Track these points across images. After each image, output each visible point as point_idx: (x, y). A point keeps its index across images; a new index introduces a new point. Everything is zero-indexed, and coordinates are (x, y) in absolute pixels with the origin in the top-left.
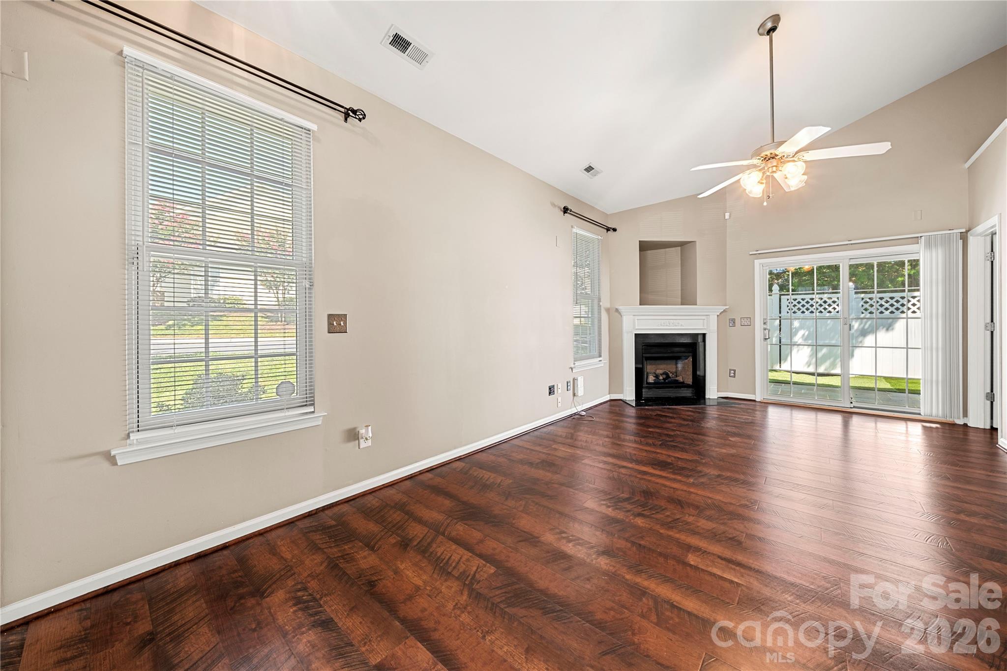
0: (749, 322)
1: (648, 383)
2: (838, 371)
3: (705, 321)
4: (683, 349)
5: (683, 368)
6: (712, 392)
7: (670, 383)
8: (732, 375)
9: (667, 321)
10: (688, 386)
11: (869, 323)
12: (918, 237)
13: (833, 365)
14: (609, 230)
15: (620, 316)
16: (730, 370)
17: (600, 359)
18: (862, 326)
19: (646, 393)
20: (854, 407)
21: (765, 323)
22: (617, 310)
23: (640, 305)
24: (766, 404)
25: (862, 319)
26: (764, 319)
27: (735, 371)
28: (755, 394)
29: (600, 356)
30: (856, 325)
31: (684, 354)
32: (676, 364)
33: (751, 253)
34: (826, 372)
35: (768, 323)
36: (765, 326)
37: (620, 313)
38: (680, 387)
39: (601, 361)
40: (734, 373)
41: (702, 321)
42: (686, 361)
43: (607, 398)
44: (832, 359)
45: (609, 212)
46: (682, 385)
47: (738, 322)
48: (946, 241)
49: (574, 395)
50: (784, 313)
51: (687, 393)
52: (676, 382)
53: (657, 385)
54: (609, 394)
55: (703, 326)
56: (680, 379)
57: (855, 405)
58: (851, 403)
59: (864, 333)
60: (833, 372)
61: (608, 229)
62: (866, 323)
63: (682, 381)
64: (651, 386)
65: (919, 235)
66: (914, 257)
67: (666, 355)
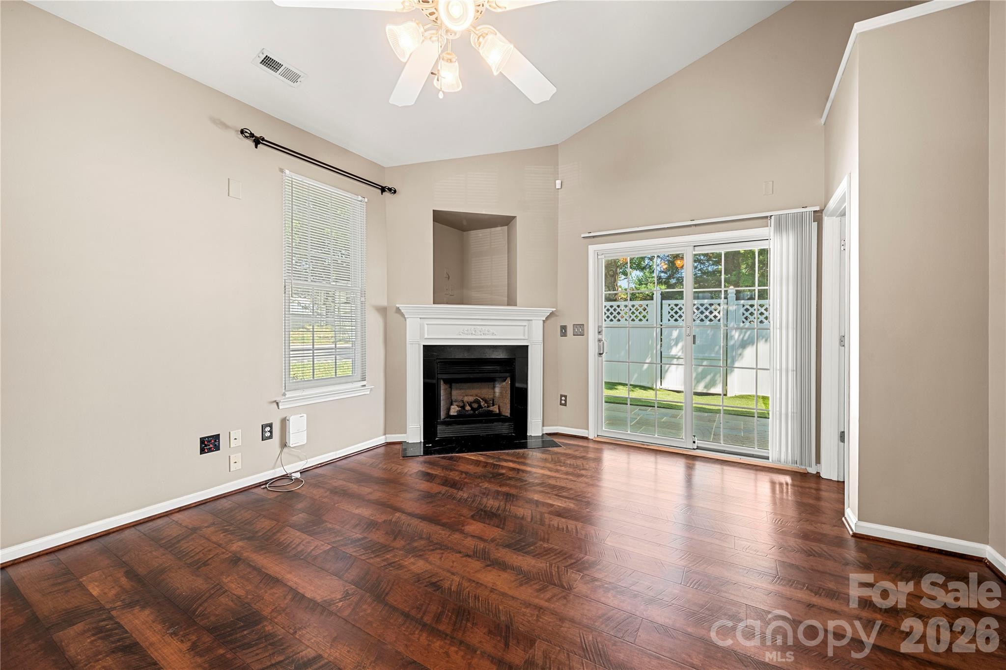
0: (580, 330)
1: (448, 415)
2: (718, 389)
3: (527, 327)
4: (498, 368)
5: (501, 393)
6: (535, 428)
7: (480, 415)
8: (563, 402)
9: (473, 327)
10: (504, 420)
11: (749, 333)
12: (767, 217)
13: (712, 383)
14: (385, 191)
15: (404, 319)
16: (562, 396)
17: (364, 383)
18: (741, 336)
19: (442, 432)
20: (698, 448)
21: (599, 333)
22: (398, 310)
23: (434, 303)
24: (603, 443)
25: (742, 329)
26: (599, 327)
27: (566, 397)
28: (588, 429)
29: (364, 379)
30: (736, 335)
31: (497, 375)
32: (494, 387)
33: (582, 236)
34: (705, 391)
35: (604, 333)
36: (600, 337)
37: (403, 315)
38: (492, 421)
39: (365, 386)
40: (566, 401)
41: (523, 327)
42: (504, 383)
43: (381, 440)
44: (712, 375)
45: (386, 163)
46: (499, 418)
47: (570, 331)
48: (798, 221)
49: (284, 445)
50: (665, 321)
51: (504, 429)
52: (490, 413)
53: (461, 419)
54: (385, 434)
55: (524, 335)
56: (495, 409)
57: (699, 445)
58: (694, 442)
59: (744, 345)
60: (712, 391)
61: (383, 189)
62: (745, 333)
63: (497, 411)
64: (451, 421)
65: (768, 214)
66: (763, 245)
67: (472, 376)
